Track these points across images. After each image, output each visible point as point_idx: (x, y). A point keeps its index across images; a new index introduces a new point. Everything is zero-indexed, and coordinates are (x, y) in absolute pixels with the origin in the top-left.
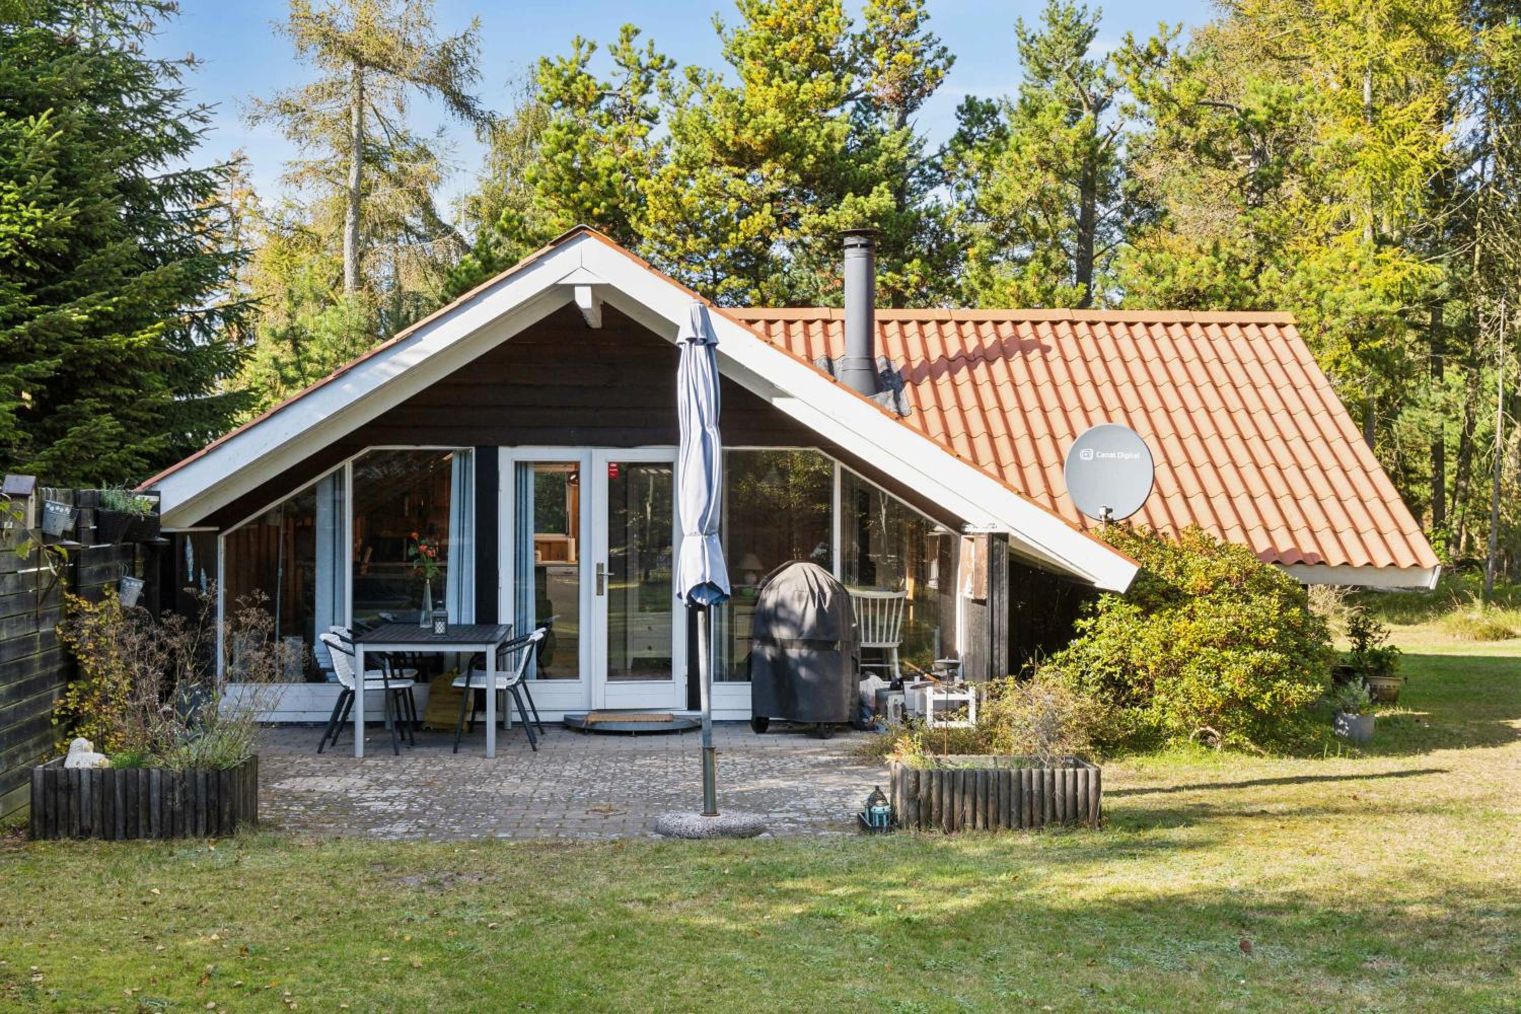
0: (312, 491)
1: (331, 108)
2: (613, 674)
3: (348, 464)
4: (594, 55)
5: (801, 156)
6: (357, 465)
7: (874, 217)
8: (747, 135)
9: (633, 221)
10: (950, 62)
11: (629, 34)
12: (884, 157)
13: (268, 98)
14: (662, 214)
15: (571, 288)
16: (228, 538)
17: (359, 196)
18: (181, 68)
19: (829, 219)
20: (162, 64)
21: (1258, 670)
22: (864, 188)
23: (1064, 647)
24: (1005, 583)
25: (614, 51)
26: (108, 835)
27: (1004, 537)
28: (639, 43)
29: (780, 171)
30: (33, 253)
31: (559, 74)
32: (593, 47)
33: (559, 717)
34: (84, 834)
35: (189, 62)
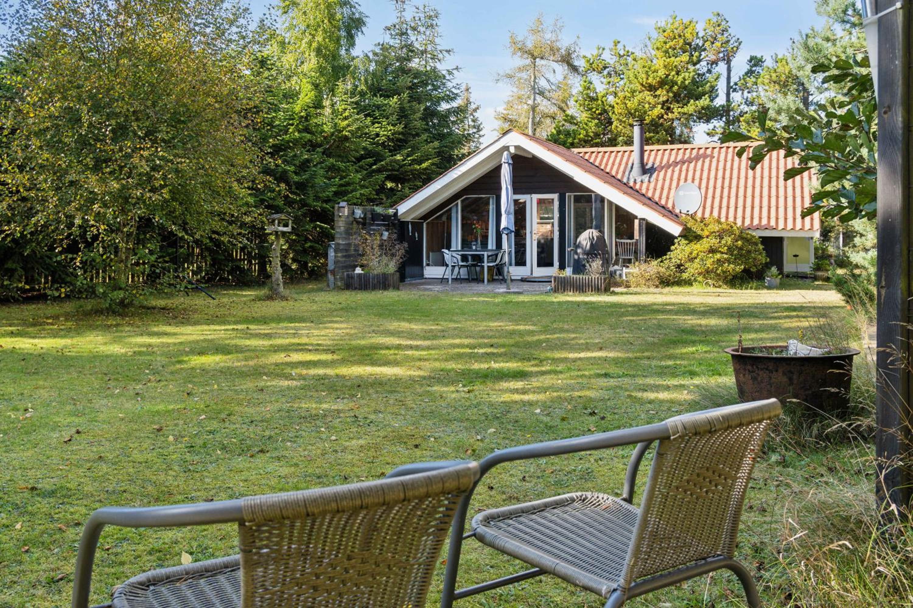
0: (450, 209)
1: (524, 75)
2: (539, 265)
3: (459, 201)
4: (604, 52)
5: (672, 87)
6: (462, 201)
7: (703, 108)
8: (650, 80)
9: (610, 114)
10: (740, 44)
11: (616, 43)
12: (709, 84)
13: (502, 73)
14: (620, 111)
15: (508, 147)
16: (428, 224)
17: (534, 108)
18: (455, 72)
19: (685, 110)
20: (448, 71)
21: (719, 260)
22: (698, 97)
23: (666, 255)
24: (644, 234)
25: (611, 50)
26: (360, 289)
27: (644, 219)
28: (620, 46)
29: (665, 92)
30: (392, 140)
31: (588, 61)
32: (604, 49)
33: (519, 278)
34: (356, 289)
35: (457, 68)
